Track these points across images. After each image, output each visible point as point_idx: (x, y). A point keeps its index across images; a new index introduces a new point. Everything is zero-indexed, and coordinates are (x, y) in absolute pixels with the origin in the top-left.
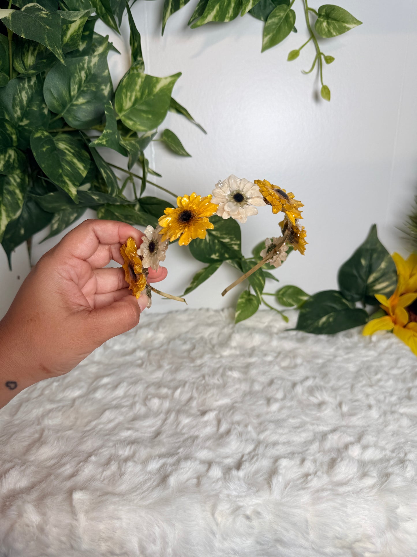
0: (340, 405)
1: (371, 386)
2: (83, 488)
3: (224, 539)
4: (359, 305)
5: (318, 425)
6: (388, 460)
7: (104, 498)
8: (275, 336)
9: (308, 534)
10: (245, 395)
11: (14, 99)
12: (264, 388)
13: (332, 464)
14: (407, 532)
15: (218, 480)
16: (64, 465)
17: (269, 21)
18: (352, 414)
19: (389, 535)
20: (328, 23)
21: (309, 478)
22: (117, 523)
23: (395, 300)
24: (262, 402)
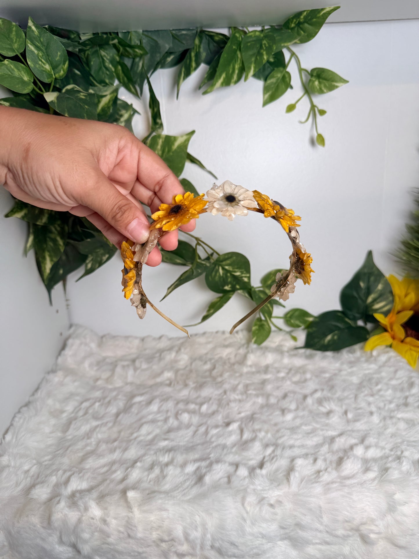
0: (346, 413)
1: (372, 395)
2: (134, 487)
3: (253, 524)
4: (360, 323)
5: (327, 430)
6: (387, 457)
7: (153, 495)
8: (286, 354)
9: (322, 518)
10: (262, 407)
12: (278, 401)
13: (340, 462)
14: (405, 515)
15: (245, 478)
16: (115, 471)
17: (269, 82)
18: (356, 420)
19: (389, 518)
20: (320, 82)
21: (321, 473)
22: (165, 514)
23: (392, 317)
24: (278, 413)
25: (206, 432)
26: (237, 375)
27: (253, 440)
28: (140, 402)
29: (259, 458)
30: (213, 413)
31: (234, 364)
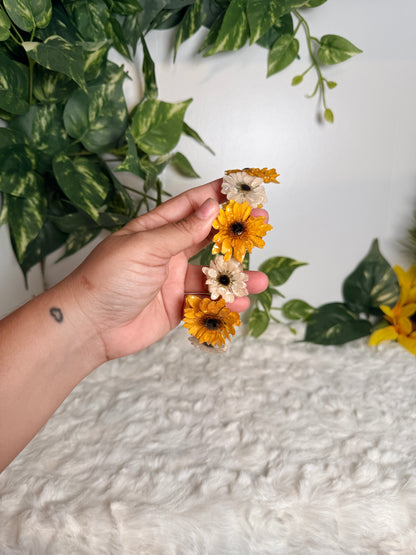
0: (355, 412)
1: (382, 393)
2: (119, 499)
3: (258, 541)
4: (363, 316)
5: (336, 432)
6: (406, 463)
7: (141, 507)
8: (286, 348)
9: (337, 534)
10: (263, 405)
11: (34, 125)
12: (280, 399)
13: (354, 468)
15: (248, 487)
16: (97, 479)
17: (275, 49)
18: (367, 421)
20: (330, 52)
21: (334, 482)
22: (155, 531)
23: (398, 310)
24: (280, 412)
25: (202, 434)
26: (234, 369)
27: (255, 442)
28: (125, 399)
29: (263, 463)
30: (209, 412)
31: (229, 358)
